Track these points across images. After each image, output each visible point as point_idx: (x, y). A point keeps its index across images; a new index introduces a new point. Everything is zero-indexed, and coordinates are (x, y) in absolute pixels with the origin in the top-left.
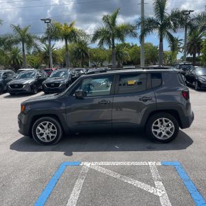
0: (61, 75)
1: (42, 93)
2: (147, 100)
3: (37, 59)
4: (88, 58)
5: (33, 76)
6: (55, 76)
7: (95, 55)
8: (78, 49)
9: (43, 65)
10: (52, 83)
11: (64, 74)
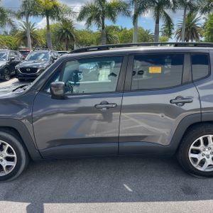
0: (41, 57)
1: (16, 80)
2: (184, 103)
3: (14, 40)
4: (74, 40)
5: (5, 57)
6: (32, 58)
7: (81, 38)
8: (62, 30)
9: (22, 47)
10: (28, 68)
11: (44, 57)
